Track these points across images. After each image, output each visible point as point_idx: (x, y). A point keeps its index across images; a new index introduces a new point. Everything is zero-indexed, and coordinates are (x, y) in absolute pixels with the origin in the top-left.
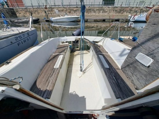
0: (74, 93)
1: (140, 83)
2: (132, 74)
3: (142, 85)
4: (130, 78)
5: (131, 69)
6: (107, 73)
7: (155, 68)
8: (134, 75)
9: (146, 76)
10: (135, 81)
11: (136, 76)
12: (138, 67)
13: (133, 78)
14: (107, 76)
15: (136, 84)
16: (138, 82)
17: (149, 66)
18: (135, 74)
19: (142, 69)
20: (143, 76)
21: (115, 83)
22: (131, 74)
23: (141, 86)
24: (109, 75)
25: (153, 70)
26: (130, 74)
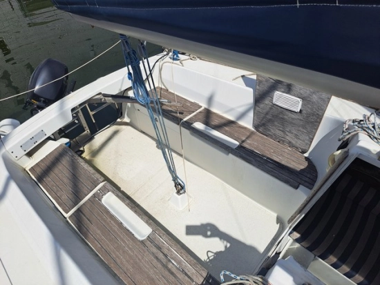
0: (210, 254)
1: (304, 141)
2: (283, 131)
3: (306, 142)
4: (283, 141)
5: (276, 123)
6: (249, 158)
7: (309, 110)
8: (287, 133)
9: (304, 127)
10: (294, 142)
11: (290, 132)
12: (286, 117)
13: (288, 138)
14: (254, 165)
15: (298, 145)
16: (299, 142)
17: (301, 110)
18: (288, 130)
19: (293, 119)
20: (301, 129)
21: (275, 166)
22: (282, 133)
23: (307, 144)
24: (256, 160)
25: (309, 115)
26: (279, 133)
